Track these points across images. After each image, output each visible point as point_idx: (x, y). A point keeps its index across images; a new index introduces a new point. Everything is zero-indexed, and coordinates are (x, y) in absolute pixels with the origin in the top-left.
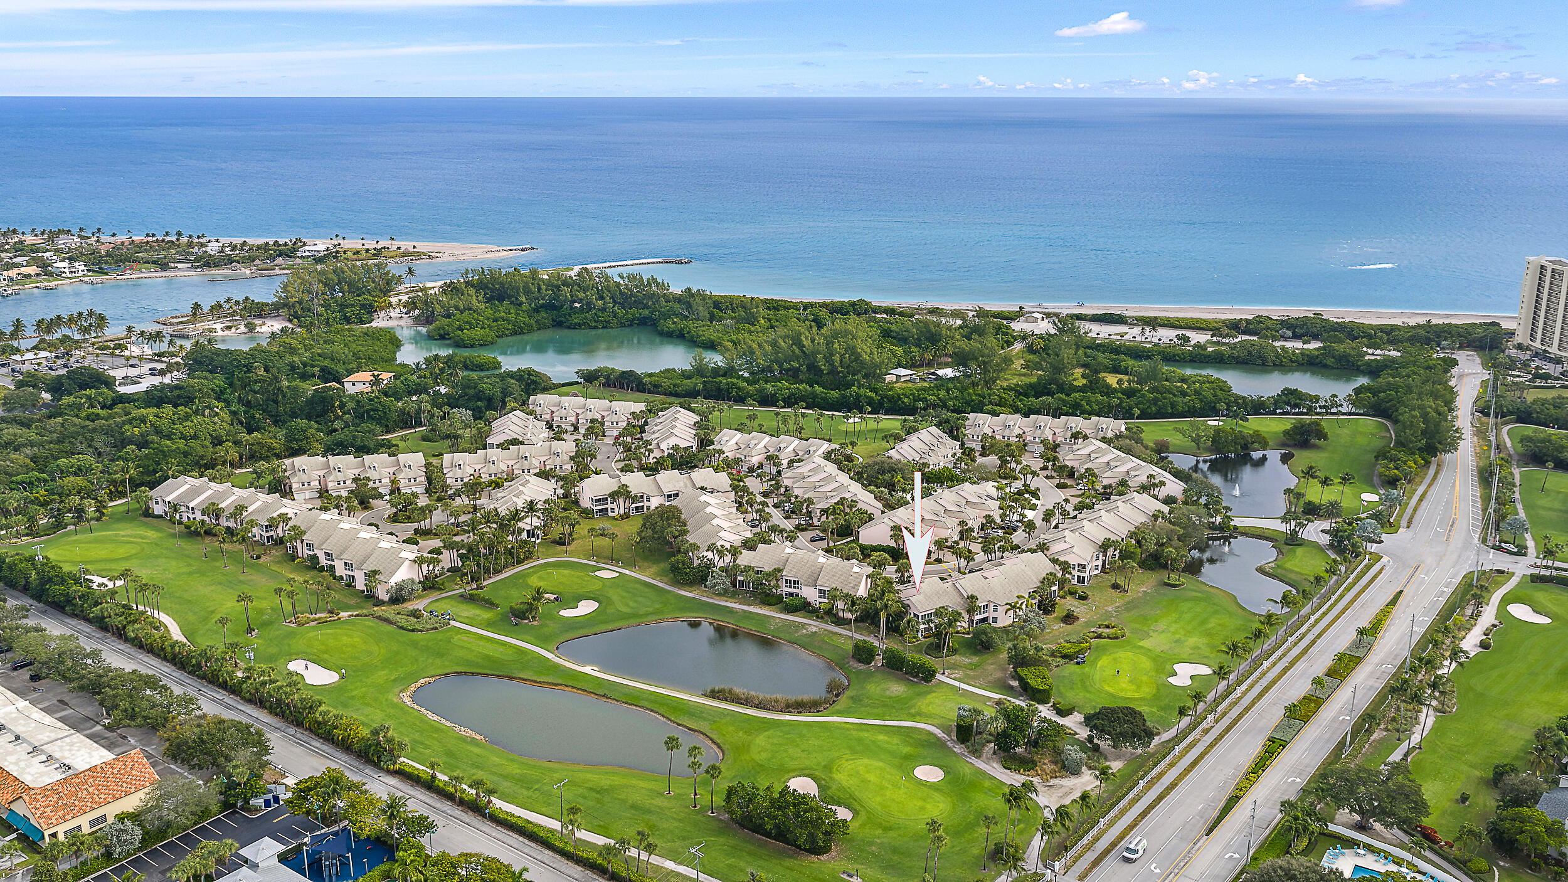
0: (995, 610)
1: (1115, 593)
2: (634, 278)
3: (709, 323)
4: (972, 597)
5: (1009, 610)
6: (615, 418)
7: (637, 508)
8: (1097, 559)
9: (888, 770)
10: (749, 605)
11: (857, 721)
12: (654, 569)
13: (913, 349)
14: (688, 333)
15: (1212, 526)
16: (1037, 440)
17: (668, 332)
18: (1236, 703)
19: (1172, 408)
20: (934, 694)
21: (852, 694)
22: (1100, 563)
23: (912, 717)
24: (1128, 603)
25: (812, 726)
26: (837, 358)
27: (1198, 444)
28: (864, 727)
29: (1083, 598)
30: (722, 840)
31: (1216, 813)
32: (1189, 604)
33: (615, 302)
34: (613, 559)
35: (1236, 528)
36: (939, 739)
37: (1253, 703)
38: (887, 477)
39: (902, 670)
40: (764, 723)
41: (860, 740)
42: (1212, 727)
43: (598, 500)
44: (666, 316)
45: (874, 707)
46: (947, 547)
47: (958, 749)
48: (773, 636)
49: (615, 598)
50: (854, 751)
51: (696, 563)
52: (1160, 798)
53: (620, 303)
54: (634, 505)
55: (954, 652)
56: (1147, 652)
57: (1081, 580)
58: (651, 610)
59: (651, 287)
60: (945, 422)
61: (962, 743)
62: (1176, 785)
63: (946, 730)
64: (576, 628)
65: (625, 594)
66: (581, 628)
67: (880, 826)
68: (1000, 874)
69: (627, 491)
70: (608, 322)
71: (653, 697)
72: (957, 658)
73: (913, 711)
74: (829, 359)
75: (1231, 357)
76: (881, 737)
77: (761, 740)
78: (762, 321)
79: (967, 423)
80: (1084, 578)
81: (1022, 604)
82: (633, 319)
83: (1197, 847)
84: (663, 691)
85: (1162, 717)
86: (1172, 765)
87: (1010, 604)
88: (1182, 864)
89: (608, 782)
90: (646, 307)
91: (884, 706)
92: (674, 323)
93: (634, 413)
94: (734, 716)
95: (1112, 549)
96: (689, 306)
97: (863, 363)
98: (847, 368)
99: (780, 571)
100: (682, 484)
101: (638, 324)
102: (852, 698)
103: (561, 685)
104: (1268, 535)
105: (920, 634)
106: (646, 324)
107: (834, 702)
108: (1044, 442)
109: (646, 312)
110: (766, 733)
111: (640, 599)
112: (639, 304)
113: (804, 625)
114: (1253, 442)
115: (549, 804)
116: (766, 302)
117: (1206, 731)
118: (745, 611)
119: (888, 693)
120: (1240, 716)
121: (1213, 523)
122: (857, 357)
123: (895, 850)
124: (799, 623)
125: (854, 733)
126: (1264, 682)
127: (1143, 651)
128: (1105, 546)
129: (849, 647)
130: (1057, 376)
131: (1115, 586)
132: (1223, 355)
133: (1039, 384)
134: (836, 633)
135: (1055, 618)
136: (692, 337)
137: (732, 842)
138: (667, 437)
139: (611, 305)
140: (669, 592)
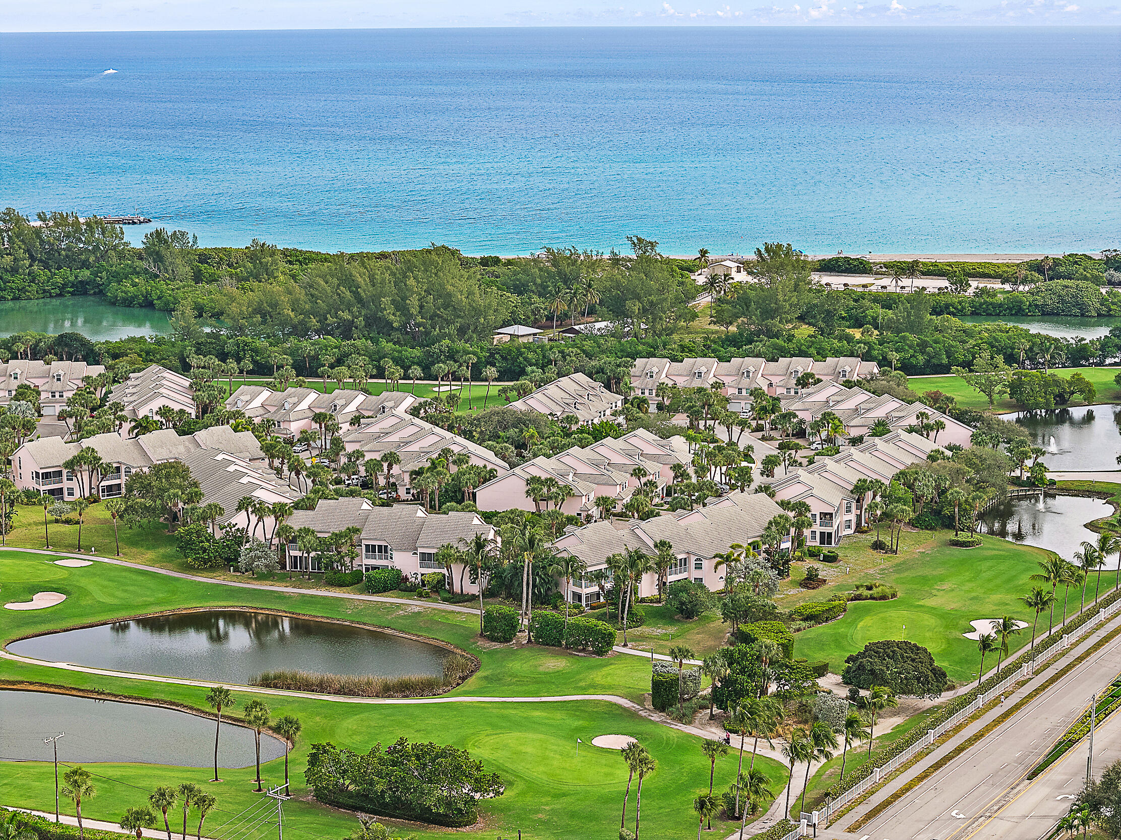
0: (699, 567)
1: (878, 555)
2: (64, 218)
3: (193, 283)
4: (663, 543)
5: (719, 564)
6: (57, 386)
7: (110, 488)
8: (849, 510)
9: (553, 741)
10: (309, 588)
11: (497, 699)
12: (151, 555)
13: (535, 298)
14: (159, 298)
15: (1016, 481)
16: (744, 392)
17: (124, 300)
18: (1063, 654)
19: (948, 357)
20: (613, 667)
21: (485, 674)
22: (852, 517)
23: (583, 690)
24: (897, 565)
25: (428, 707)
26: (413, 302)
27: (990, 396)
28: (506, 705)
29: (831, 559)
30: (307, 818)
31: (1040, 759)
32: (988, 564)
33: (32, 258)
34: (79, 547)
35: (1053, 483)
36: (625, 709)
37: (1088, 653)
38: (512, 432)
39: (560, 645)
40: (352, 707)
41: (504, 717)
42: (1031, 679)
43: (46, 476)
44: (119, 277)
45: (521, 685)
46: (615, 515)
47: (656, 717)
48: (352, 622)
49: (91, 588)
50: (494, 726)
51: (218, 535)
52: (959, 750)
53: (40, 261)
54: (104, 483)
55: (639, 622)
56: (932, 611)
57: (826, 538)
58: (152, 599)
59: (92, 233)
60: (597, 373)
61: (663, 710)
62: (982, 735)
63: (639, 699)
64: (35, 623)
65: (106, 583)
66: (43, 622)
67: (547, 793)
68: (733, 833)
69: (95, 458)
70: (23, 290)
71: (172, 689)
72: (644, 629)
73: (582, 684)
74: (401, 307)
75: (1034, 306)
76: (537, 713)
77: (350, 723)
78: (282, 278)
79: (633, 371)
80: (830, 534)
81: (739, 555)
82: (65, 285)
83: (1016, 791)
84: (187, 682)
85: (957, 671)
86: (974, 718)
87: (721, 557)
88: (996, 808)
89: (119, 773)
90: (85, 265)
91: (537, 683)
92: (135, 285)
93: (88, 377)
94: (304, 702)
95: (870, 494)
96: (159, 258)
97: (457, 311)
98: (431, 318)
99: (357, 531)
100: (182, 449)
101: (73, 294)
102: (486, 678)
103: (22, 682)
104: (1100, 489)
105: (584, 603)
106: (85, 293)
107: (458, 684)
108: (756, 393)
109: (85, 274)
110: (355, 717)
111: (132, 588)
112: (73, 260)
113: (399, 606)
114: (1073, 393)
115: (30, 797)
116: (285, 253)
117: (1022, 684)
118: (304, 595)
119: (541, 669)
120: (1070, 667)
121: (1018, 478)
122: (447, 301)
123: (573, 815)
124: (392, 604)
125: (494, 711)
126: (1102, 633)
127: (926, 609)
128: (859, 490)
129: (477, 625)
130: (769, 322)
131: (878, 546)
132: (1021, 302)
133: (741, 334)
134: (452, 612)
135: (791, 582)
136: (167, 303)
137: (324, 819)
138: (150, 399)
139: (27, 263)
140: (177, 580)
